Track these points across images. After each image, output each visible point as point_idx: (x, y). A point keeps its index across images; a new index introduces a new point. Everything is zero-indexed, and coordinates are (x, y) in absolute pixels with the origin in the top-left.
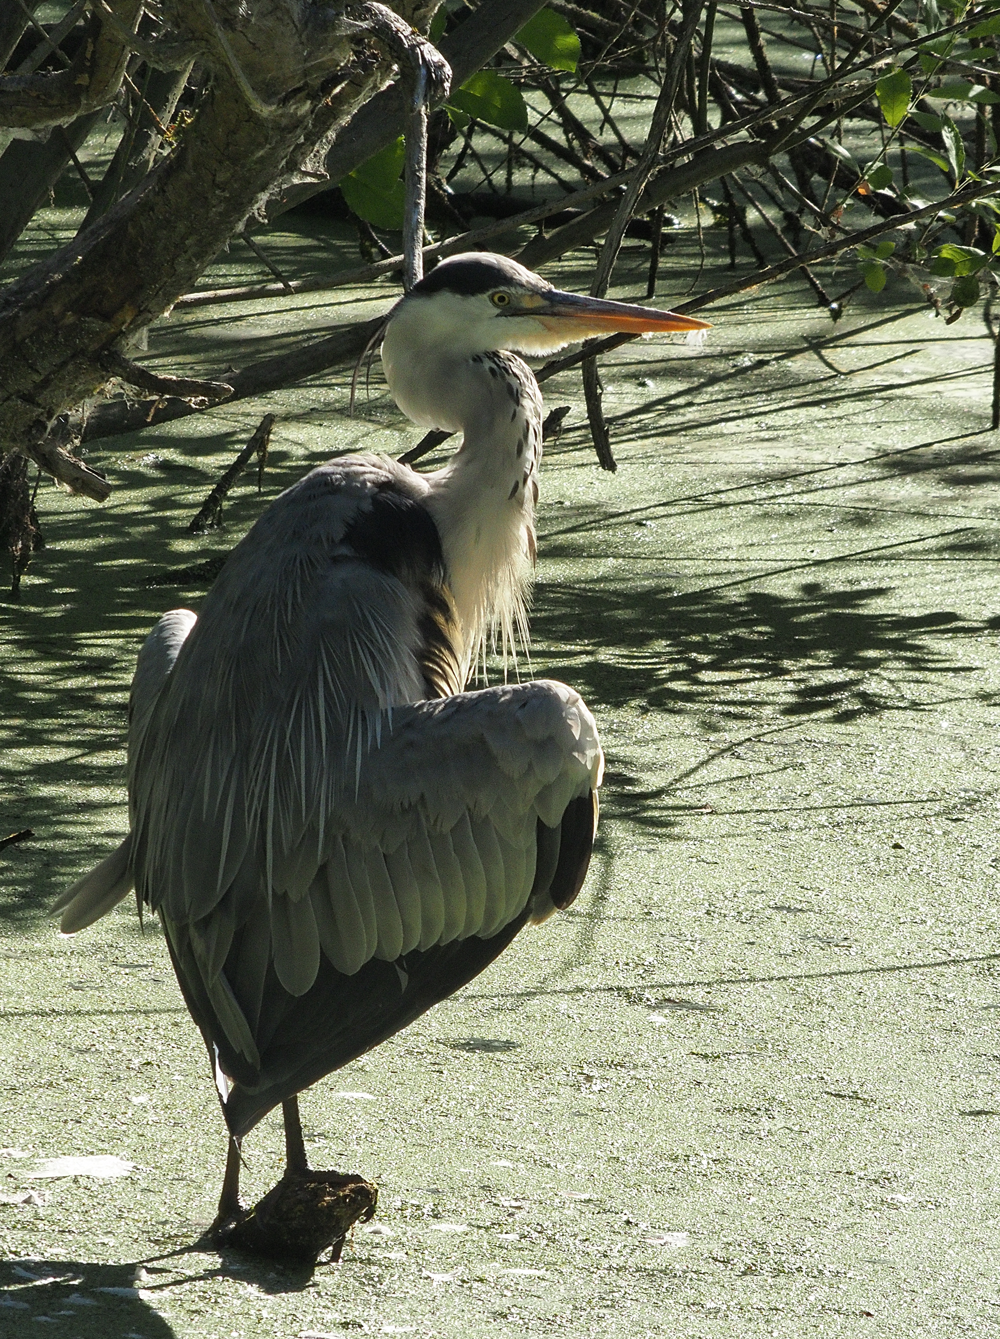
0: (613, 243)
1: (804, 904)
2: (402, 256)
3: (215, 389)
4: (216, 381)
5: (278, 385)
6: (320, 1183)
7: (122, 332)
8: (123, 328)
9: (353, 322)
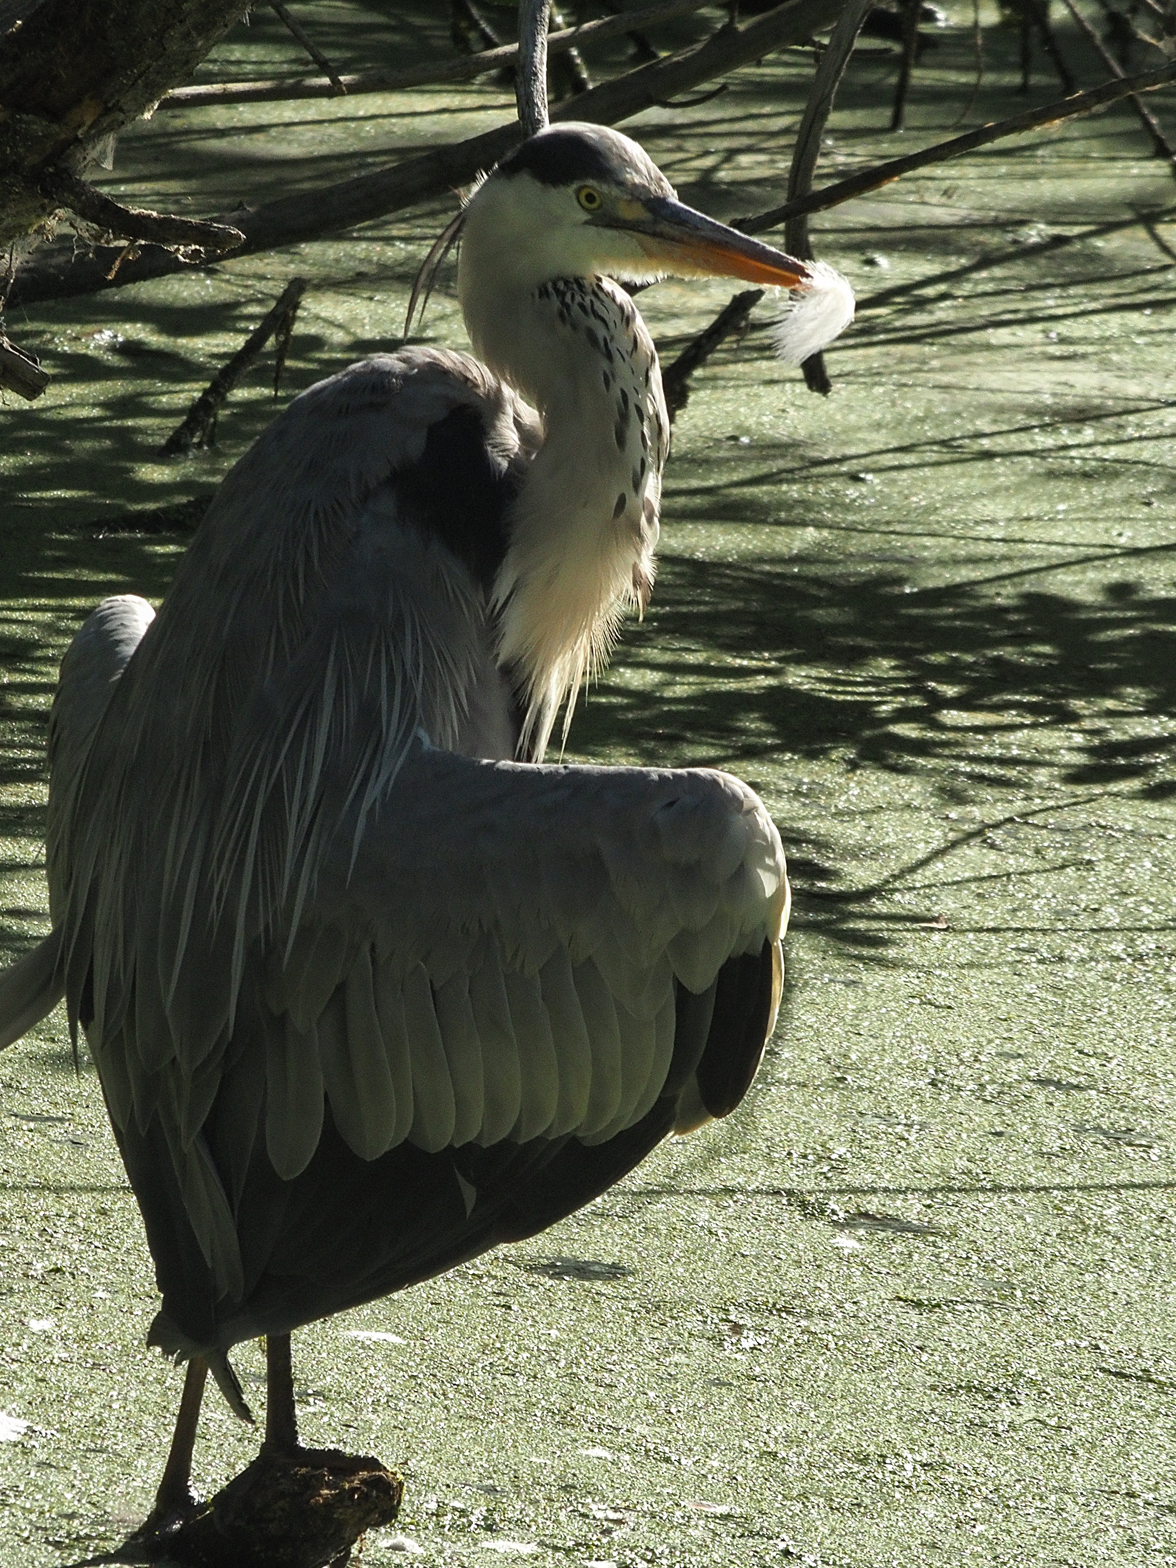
0: (842, 42)
1: (1082, 1079)
2: (516, 46)
3: (216, 234)
4: (218, 222)
5: (313, 234)
6: (315, 1467)
7: (77, 140)
8: (80, 133)
9: (432, 142)
